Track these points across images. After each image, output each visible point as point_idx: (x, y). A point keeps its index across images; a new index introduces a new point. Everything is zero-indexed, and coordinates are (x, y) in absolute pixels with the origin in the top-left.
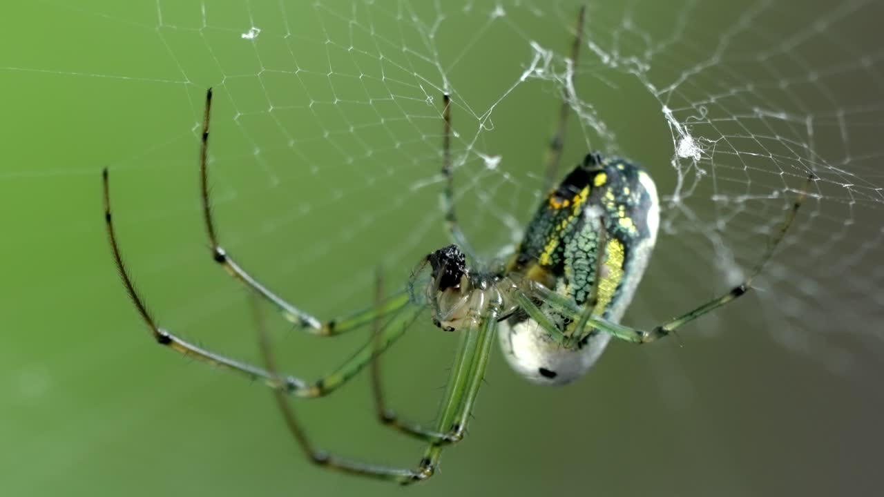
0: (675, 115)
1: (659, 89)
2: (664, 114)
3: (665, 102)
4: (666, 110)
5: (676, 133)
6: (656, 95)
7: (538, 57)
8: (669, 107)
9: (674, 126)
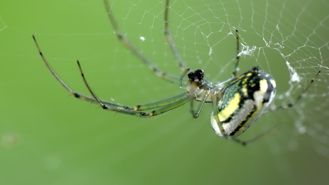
0: (291, 65)
1: (285, 55)
2: (286, 65)
3: (287, 60)
4: (288, 63)
5: (291, 71)
6: (284, 58)
7: (244, 48)
8: (289, 62)
9: (290, 69)
